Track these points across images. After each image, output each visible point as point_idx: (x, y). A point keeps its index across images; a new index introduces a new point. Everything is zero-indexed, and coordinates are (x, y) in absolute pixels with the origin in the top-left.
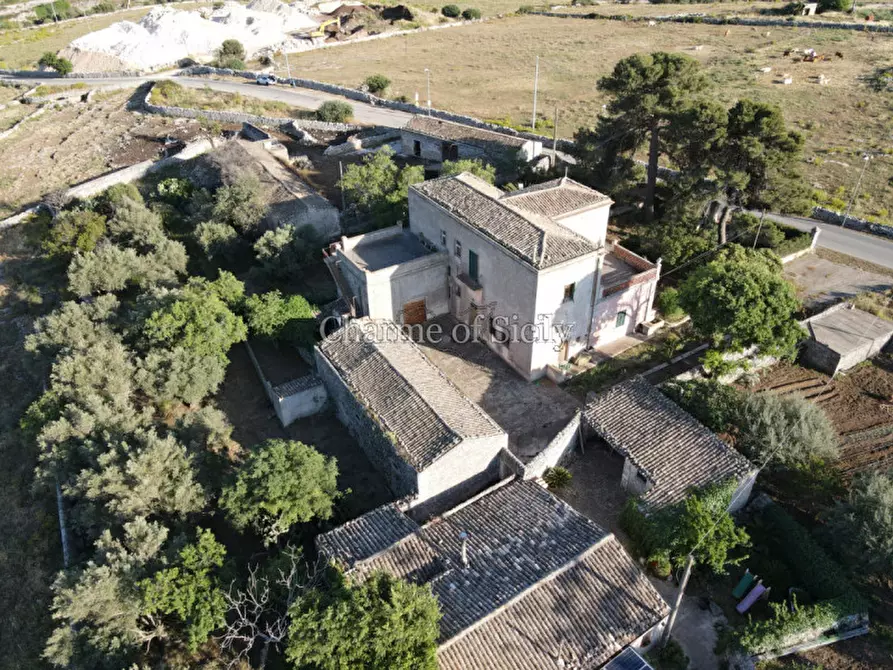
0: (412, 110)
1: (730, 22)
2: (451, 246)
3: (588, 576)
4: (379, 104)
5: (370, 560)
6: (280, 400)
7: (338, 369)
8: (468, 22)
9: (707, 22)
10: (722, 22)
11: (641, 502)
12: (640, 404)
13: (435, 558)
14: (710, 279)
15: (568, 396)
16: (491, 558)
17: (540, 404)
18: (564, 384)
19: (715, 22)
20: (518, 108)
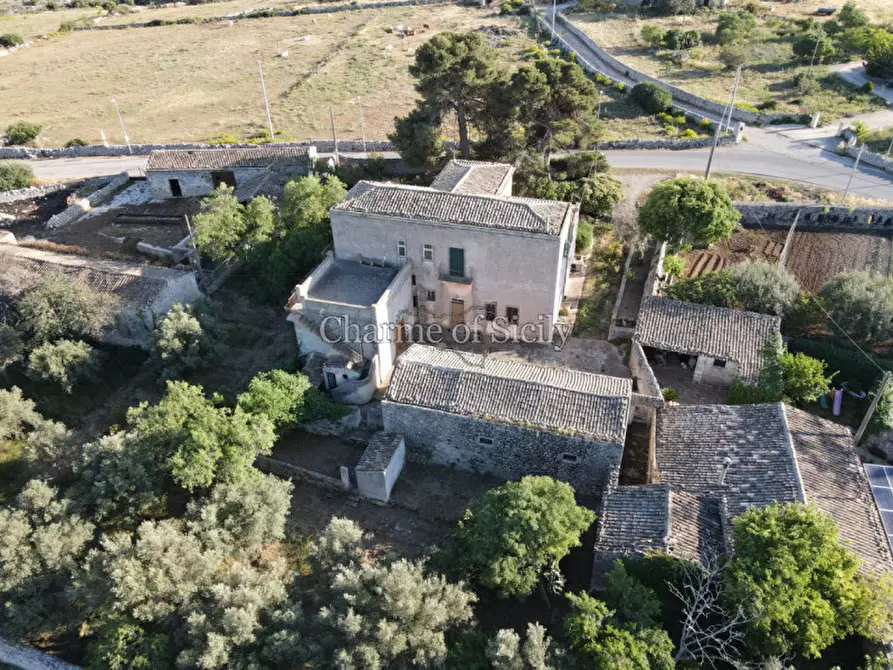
0: (97, 152)
1: (302, 12)
2: (415, 253)
3: (805, 438)
4: (43, 155)
5: (670, 532)
6: (385, 473)
7: (438, 407)
8: (13, 49)
9: (281, 15)
10: (295, 13)
11: (744, 378)
12: (669, 314)
13: (698, 498)
14: (679, 196)
15: (589, 341)
16: (735, 470)
17: (577, 357)
18: (575, 333)
19: (287, 14)
20: (218, 124)
